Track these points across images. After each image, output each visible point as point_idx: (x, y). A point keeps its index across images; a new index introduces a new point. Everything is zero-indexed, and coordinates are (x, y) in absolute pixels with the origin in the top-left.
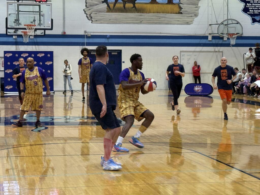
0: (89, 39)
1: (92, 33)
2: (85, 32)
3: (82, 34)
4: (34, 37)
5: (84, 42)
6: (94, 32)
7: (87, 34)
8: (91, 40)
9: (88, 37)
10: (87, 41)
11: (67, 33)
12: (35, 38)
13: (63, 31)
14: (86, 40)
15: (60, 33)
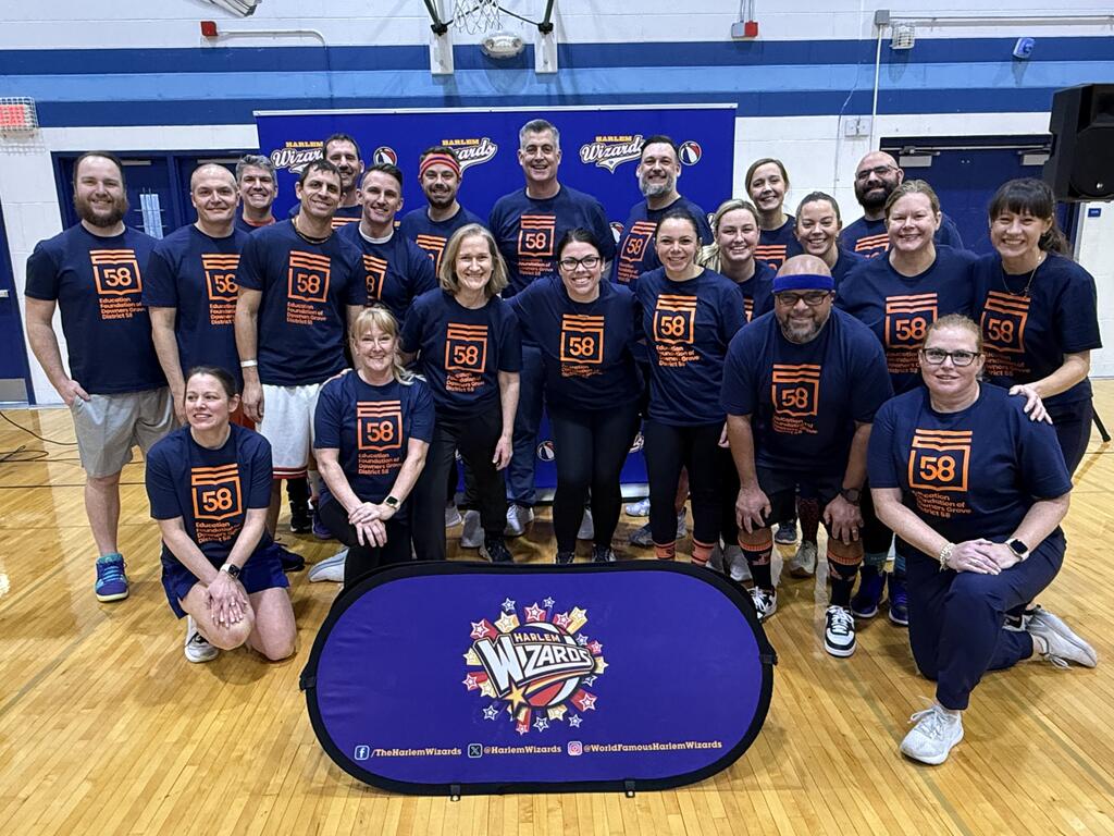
0: (899, 66)
1: (923, 24)
2: (882, 19)
3: (861, 38)
4: (559, 67)
5: (868, 87)
6: (934, 22)
7: (887, 34)
8: (912, 77)
9: (895, 56)
10: (890, 85)
11: (764, 35)
12: (564, 70)
13: (742, 17)
14: (879, 78)
15: (720, 31)
